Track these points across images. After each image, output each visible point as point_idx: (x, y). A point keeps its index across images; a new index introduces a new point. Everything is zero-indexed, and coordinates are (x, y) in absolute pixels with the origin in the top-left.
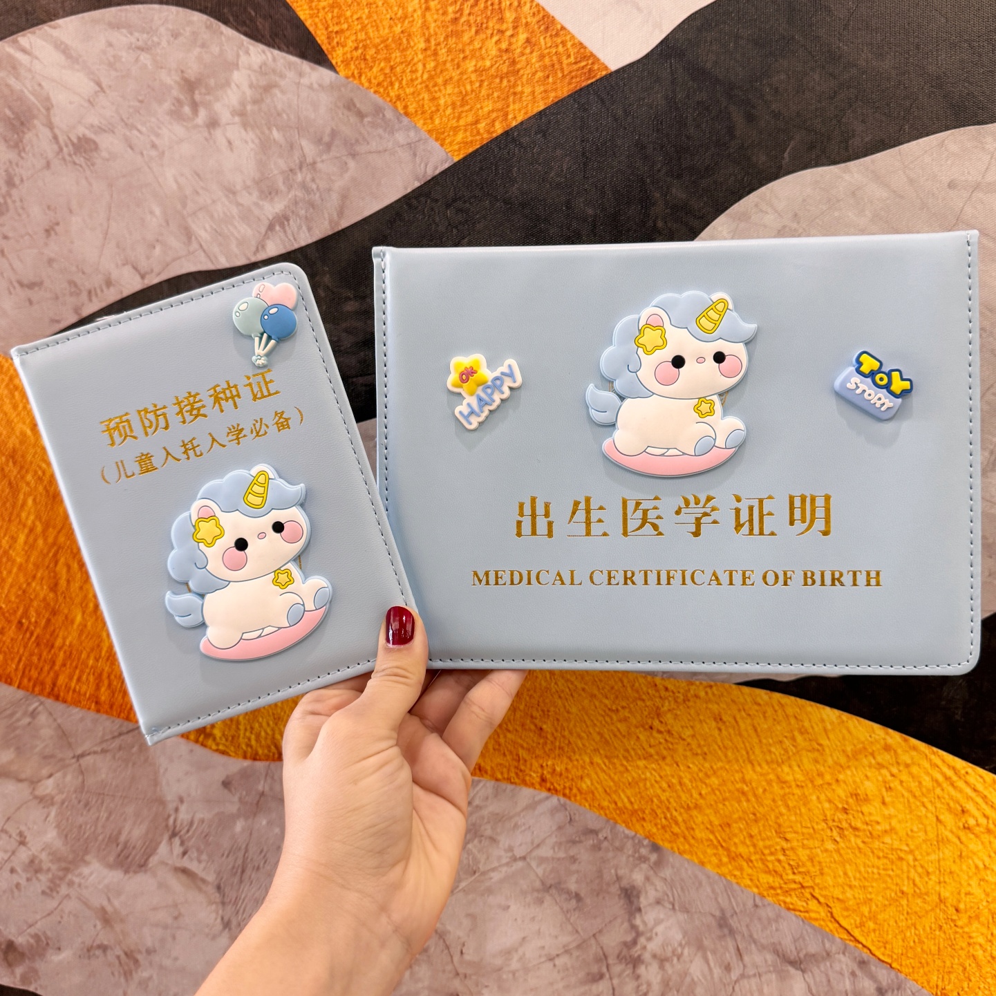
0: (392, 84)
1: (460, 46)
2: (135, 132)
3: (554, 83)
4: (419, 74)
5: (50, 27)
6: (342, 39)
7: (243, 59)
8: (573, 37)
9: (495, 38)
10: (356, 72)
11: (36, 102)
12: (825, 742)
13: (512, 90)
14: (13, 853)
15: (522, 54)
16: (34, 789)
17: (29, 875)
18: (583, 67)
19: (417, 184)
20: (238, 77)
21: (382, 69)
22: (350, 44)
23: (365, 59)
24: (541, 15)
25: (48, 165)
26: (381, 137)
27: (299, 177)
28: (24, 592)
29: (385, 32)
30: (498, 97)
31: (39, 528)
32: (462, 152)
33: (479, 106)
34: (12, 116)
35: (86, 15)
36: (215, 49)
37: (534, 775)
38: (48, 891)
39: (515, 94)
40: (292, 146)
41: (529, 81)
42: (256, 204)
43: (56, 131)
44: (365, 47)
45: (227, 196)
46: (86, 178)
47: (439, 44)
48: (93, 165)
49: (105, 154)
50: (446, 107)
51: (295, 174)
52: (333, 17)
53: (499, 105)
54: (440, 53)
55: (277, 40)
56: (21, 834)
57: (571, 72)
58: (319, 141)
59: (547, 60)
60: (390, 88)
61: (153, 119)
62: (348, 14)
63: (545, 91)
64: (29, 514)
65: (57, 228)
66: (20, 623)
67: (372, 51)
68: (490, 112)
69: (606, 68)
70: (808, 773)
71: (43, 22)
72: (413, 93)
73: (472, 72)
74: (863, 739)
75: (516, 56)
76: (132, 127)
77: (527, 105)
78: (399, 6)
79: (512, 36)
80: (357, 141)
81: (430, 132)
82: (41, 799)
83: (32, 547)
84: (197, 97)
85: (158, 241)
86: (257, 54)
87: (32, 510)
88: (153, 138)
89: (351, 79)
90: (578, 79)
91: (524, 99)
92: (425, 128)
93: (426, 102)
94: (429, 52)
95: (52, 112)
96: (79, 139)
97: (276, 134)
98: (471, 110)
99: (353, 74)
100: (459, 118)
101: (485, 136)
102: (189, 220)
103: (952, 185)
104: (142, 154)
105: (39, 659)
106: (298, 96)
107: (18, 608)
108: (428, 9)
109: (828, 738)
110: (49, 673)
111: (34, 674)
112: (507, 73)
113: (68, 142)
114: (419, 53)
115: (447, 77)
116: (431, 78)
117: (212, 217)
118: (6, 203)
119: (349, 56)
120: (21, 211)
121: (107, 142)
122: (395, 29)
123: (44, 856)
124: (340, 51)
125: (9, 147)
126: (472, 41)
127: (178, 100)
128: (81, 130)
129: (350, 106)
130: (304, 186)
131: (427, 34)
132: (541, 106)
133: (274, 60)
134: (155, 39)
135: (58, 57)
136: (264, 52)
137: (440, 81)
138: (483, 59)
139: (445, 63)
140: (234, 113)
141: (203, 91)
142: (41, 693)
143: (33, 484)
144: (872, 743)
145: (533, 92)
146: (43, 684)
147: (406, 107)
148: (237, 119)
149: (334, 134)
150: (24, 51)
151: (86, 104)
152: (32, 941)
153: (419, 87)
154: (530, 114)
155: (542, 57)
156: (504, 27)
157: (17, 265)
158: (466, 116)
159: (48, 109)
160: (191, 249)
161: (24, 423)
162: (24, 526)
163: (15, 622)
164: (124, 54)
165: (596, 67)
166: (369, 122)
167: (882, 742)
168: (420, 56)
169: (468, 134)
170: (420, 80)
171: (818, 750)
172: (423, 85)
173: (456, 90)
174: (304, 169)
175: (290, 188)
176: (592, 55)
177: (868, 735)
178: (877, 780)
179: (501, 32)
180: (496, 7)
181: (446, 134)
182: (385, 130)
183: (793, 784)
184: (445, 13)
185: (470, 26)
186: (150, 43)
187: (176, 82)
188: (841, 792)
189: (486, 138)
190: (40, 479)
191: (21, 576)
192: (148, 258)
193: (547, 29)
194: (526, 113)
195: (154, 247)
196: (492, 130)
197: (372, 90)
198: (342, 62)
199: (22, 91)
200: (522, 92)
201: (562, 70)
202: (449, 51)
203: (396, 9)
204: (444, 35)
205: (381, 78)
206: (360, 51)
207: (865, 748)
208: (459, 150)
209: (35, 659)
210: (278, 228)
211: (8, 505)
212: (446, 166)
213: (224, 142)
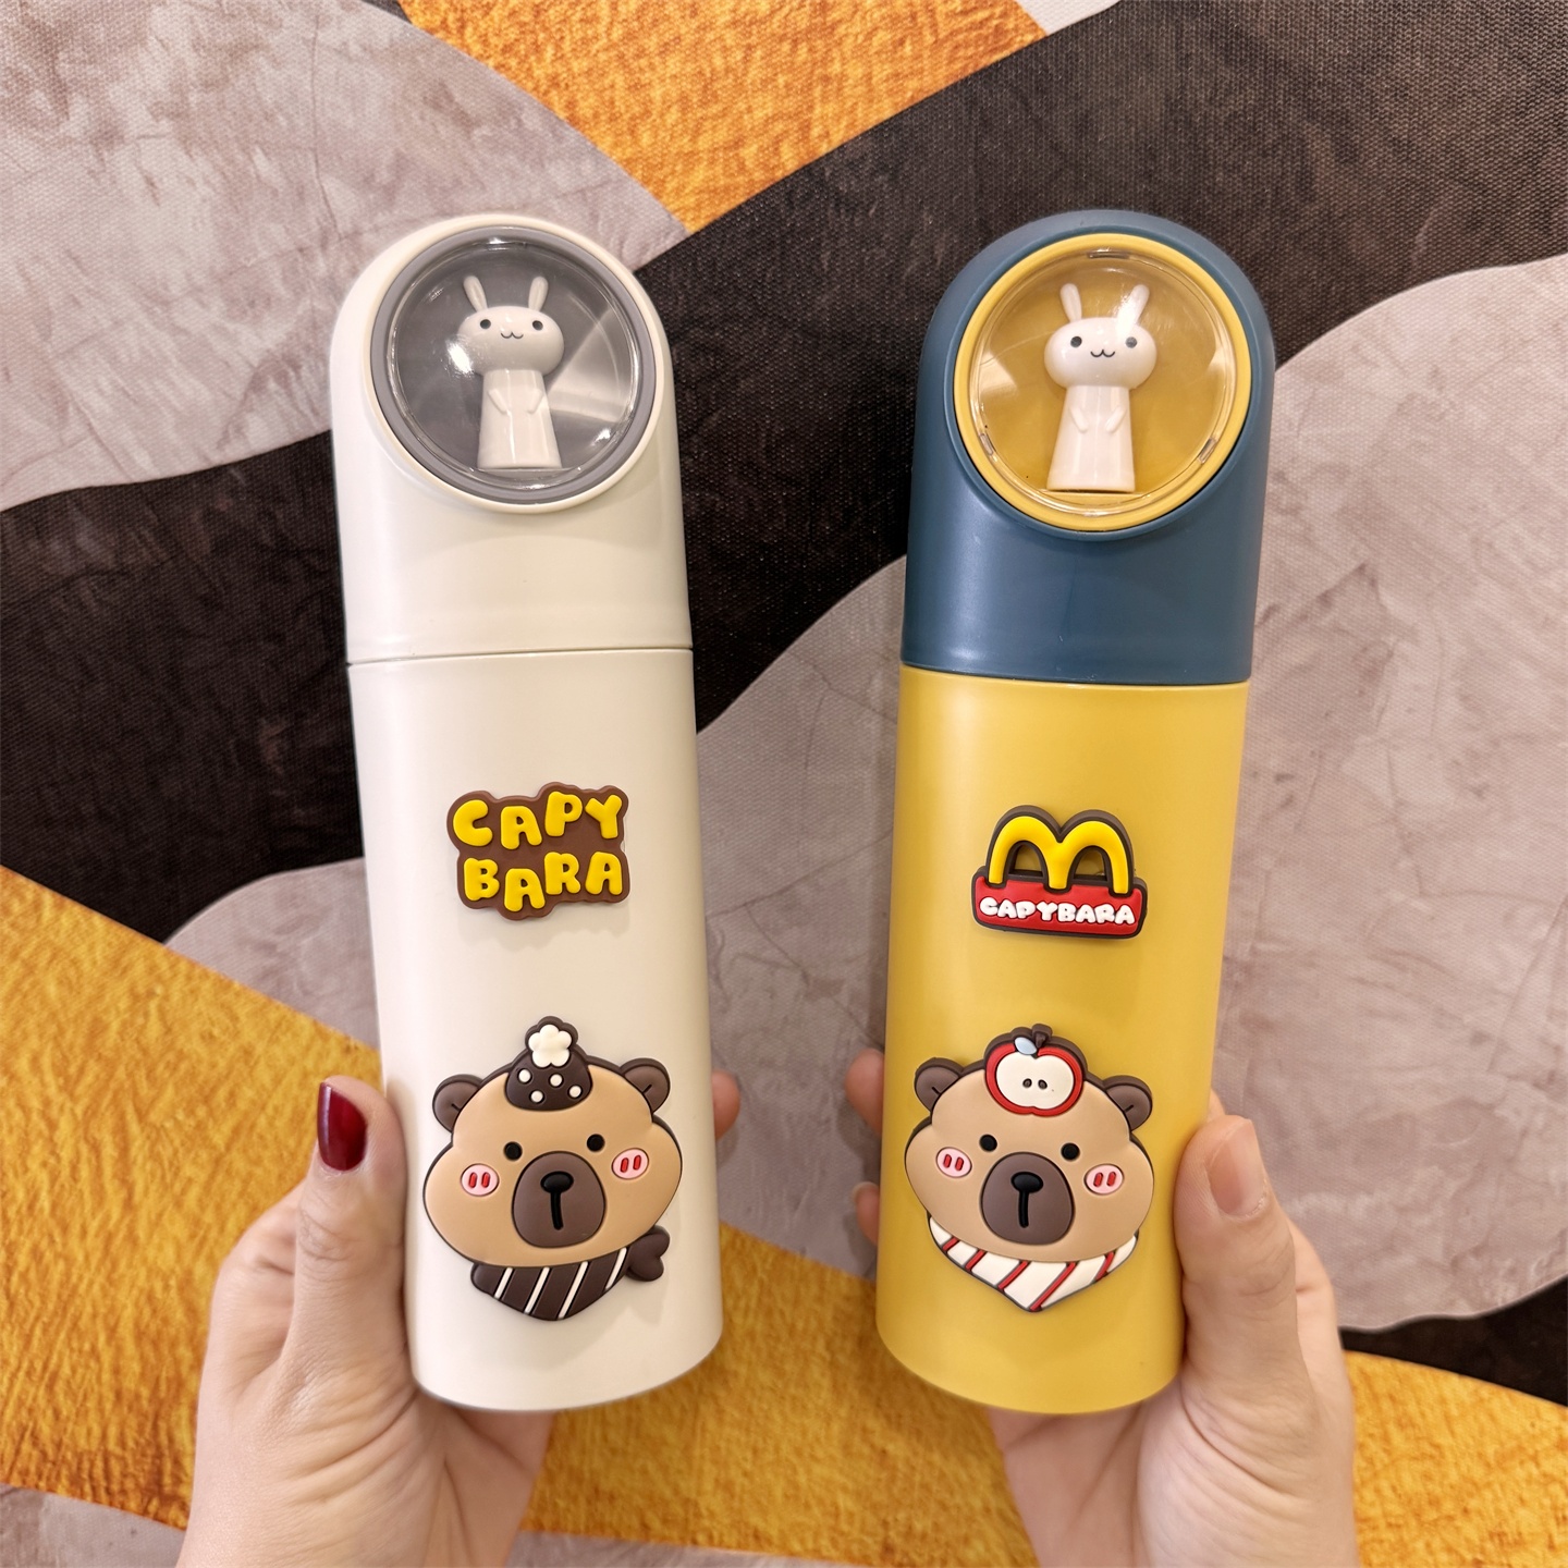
0: (537, 48)
3: (917, 57)
10: (451, 17)
12: (1444, 1440)
13: (818, 71)
18: (982, 23)
20: (164, 21)
26: (514, 174)
27: (323, 268)
30: (787, 86)
32: (704, 213)
33: (742, 106)
37: (869, 1540)
39: (826, 79)
40: (301, 194)
41: (861, 52)
42: (219, 330)
45: (147, 310)
50: (667, 106)
51: (311, 259)
53: (790, 104)
57: (953, 33)
58: (367, 181)
60: (533, 58)
63: (896, 75)
68: (769, 120)
69: (1034, 26)
70: (1410, 1501)
72: (589, 72)
73: (727, 26)
74: (1517, 1430)
77: (854, 106)
80: (457, 182)
81: (628, 163)
84: (64, 69)
90: (971, 51)
91: (847, 91)
92: (618, 153)
93: (619, 93)
97: (262, 164)
98: (724, 114)
99: (444, 21)
100: (696, 134)
101: (758, 175)
102: (60, 366)
106: (314, 74)
109: (1452, 1433)
112: (809, 30)
115: (668, 37)
116: (630, 36)
117: (113, 360)
127: (17, 75)
129: (439, 99)
132: (887, 111)
137: (652, 43)
140: (157, 111)
141: (78, 53)
144: (1534, 1436)
147: (571, 105)
148: (165, 125)
149: (401, 165)
153: (603, 57)
154: (859, 130)
158: (714, 128)
160: (68, 436)
165: (1011, 23)
166: (485, 139)
167: (1554, 1435)
169: (719, 169)
170: (604, 41)
171: (1432, 1457)
172: (613, 53)
173: (690, 68)
174: (332, 248)
175: (299, 291)
177: (1527, 1424)
178: (1542, 1506)
181: (667, 170)
182: (522, 159)
183: (1382, 1523)
188: (1471, 1530)
189: (760, 179)
194: (852, 125)
196: (774, 162)
197: (491, 63)
200: (843, 77)
201: (934, 26)
205: (513, 34)
207: (1521, 1448)
208: (698, 207)
210: (272, 385)
212: (669, 243)
213: (136, 180)
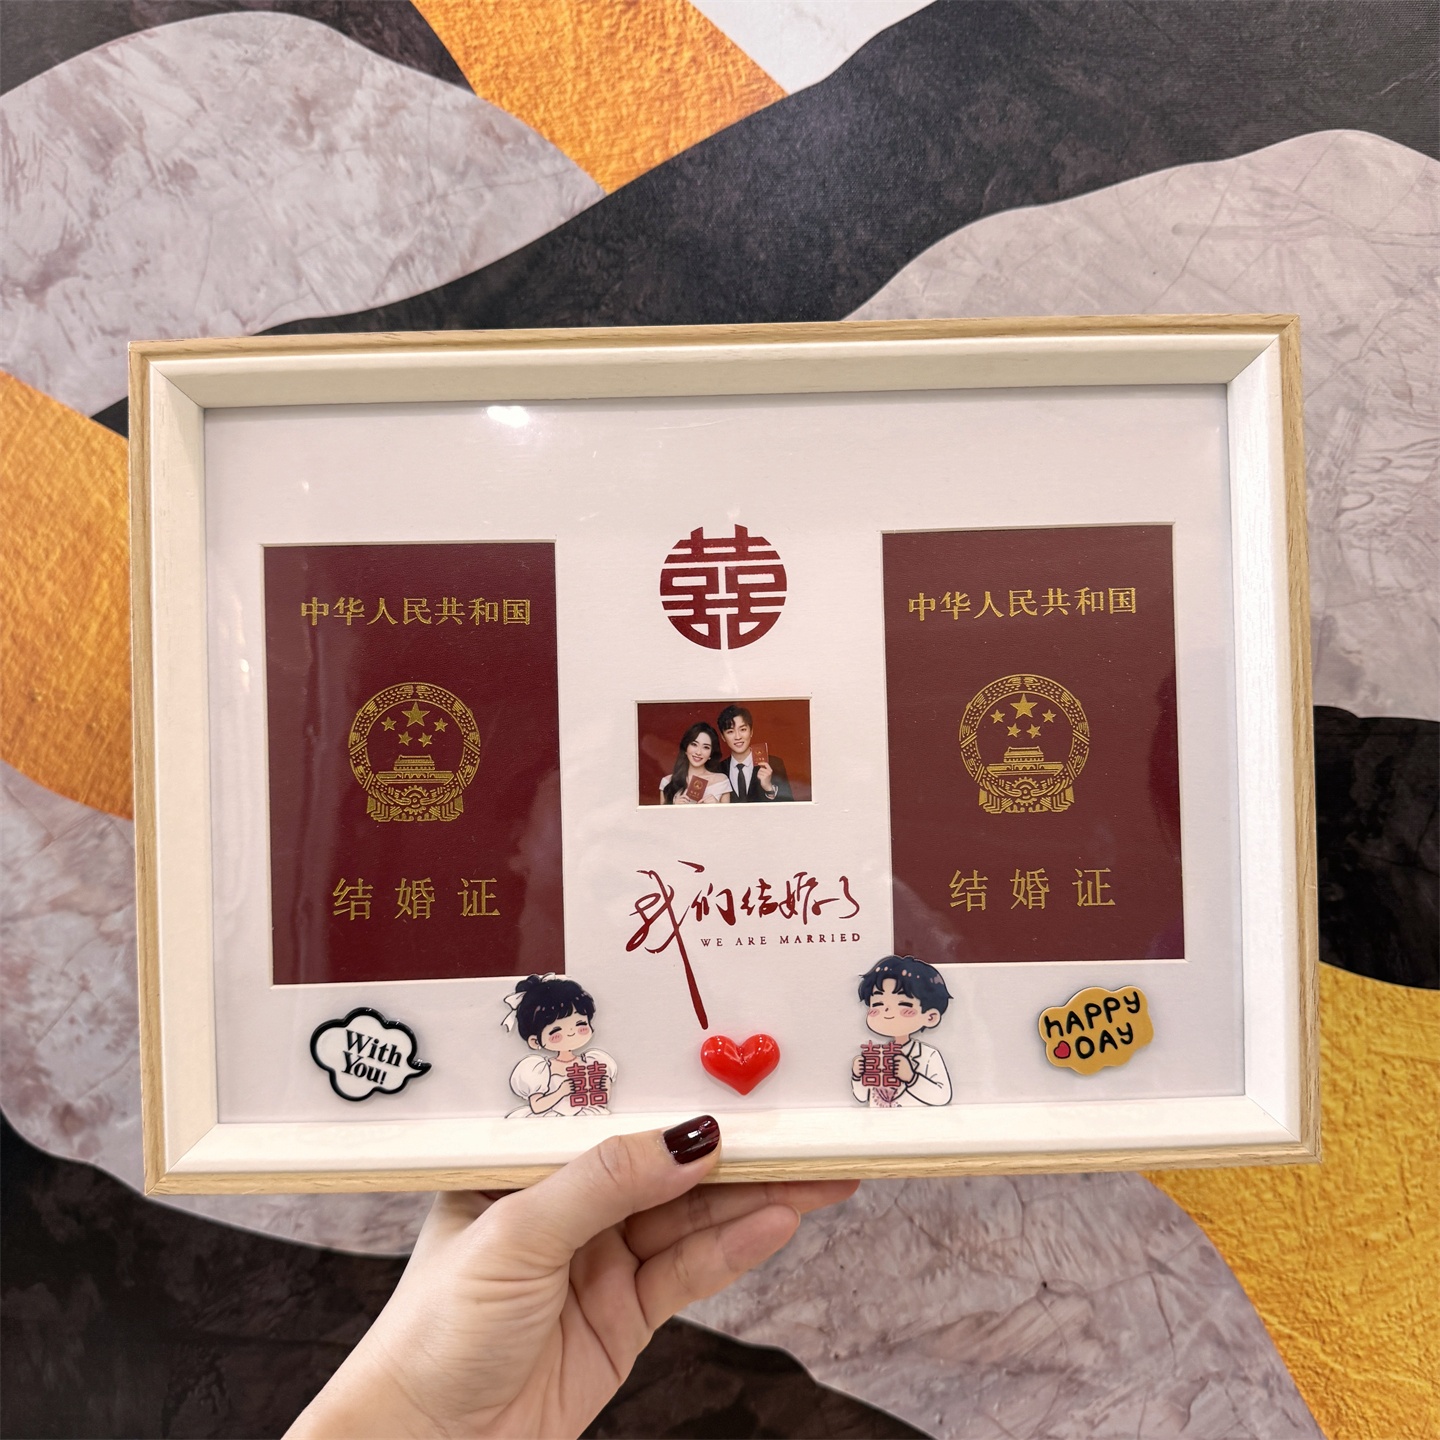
0: (536, 106)
1: (616, 65)
2: (240, 158)
3: (722, 107)
4: (568, 96)
5: (146, 35)
6: (482, 56)
7: (368, 75)
8: (745, 57)
9: (657, 56)
11: (126, 120)
13: (674, 116)
14: (74, 999)
15: (686, 75)
16: (100, 924)
17: (91, 1026)
18: (753, 91)
19: (563, 220)
20: (361, 96)
21: (525, 90)
22: (491, 61)
23: (507, 78)
24: (710, 29)
25: (139, 194)
26: (522, 166)
27: (427, 211)
28: (95, 690)
29: (529, 48)
30: (658, 123)
31: (115, 616)
32: (616, 184)
33: (635, 132)
34: (98, 137)
35: (187, 22)
36: (336, 63)
38: (113, 1046)
39: (677, 119)
40: (419, 175)
41: (694, 106)
42: (376, 241)
43: (149, 154)
44: (507, 64)
45: (344, 232)
46: (182, 210)
47: (592, 62)
48: (191, 194)
49: (205, 183)
50: (598, 131)
51: (423, 207)
52: (471, 30)
53: (658, 131)
54: (593, 72)
55: (407, 55)
56: (83, 978)
57: (741, 96)
58: (450, 170)
59: (715, 82)
60: (534, 111)
61: (261, 144)
62: (489, 26)
63: (713, 116)
64: (104, 599)
65: (147, 267)
66: (89, 728)
67: (513, 71)
68: (649, 139)
69: (782, 91)
71: (136, 29)
72: (561, 118)
73: (629, 94)
75: (680, 77)
76: (238, 152)
77: (691, 133)
78: (547, 19)
79: (675, 54)
80: (495, 170)
81: (578, 161)
82: (107, 937)
83: (106, 637)
84: (313, 118)
85: (262, 283)
86: (383, 70)
87: (108, 595)
88: (261, 164)
89: (491, 101)
90: (750, 104)
91: (688, 125)
92: (574, 156)
93: (576, 127)
94: (581, 71)
95: (144, 133)
96: (175, 164)
97: (402, 162)
98: (627, 136)
100: (612, 145)
101: (643, 166)
102: (300, 259)
103: (1176, 230)
104: (247, 183)
105: (111, 771)
106: (429, 118)
107: (88, 710)
108: (580, 22)
110: (121, 787)
111: (103, 787)
112: (669, 96)
113: (163, 168)
114: (569, 71)
115: (600, 100)
116: (581, 100)
117: (326, 255)
118: (88, 236)
119: (488, 74)
120: (105, 246)
121: (207, 168)
122: (542, 44)
123: (109, 1004)
124: (478, 69)
125: (94, 172)
126: (629, 59)
127: (291, 122)
128: (178, 155)
129: (488, 130)
130: (432, 220)
131: (578, 50)
132: (706, 133)
133: (403, 77)
134: (267, 51)
135: (156, 69)
136: (391, 68)
137: (592, 103)
138: (641, 79)
139: (598, 83)
140: (355, 137)
141: (321, 111)
142: (111, 810)
143: (109, 563)
145: (699, 117)
146: (113, 799)
147: (552, 133)
148: (358, 144)
149: (469, 162)
150: (115, 63)
151: (184, 124)
152: (93, 1104)
153: (568, 110)
154: (694, 142)
155: (709, 77)
156: (666, 44)
157: (99, 308)
158: (621, 143)
159: (140, 130)
160: (301, 292)
161: (102, 492)
162: (98, 612)
163: (84, 728)
164: (230, 68)
165: (770, 91)
166: (510, 149)
168: (570, 76)
169: (623, 163)
170: (568, 103)
172: (573, 108)
173: (611, 115)
174: (434, 202)
175: (416, 222)
176: (766, 76)
179: (662, 49)
180: (658, 21)
181: (597, 163)
182: (527, 158)
184: (600, 27)
185: (628, 42)
186: (260, 55)
187: (290, 101)
189: (644, 168)
190: (118, 559)
191: (92, 672)
192: (251, 302)
193: (715, 47)
194: (690, 140)
195: (258, 290)
196: (650, 159)
197: (514, 114)
198: (481, 81)
199: (110, 108)
200: (686, 118)
201: (732, 93)
202: (604, 69)
203: (543, 22)
204: (597, 53)
205: (524, 100)
206: (501, 69)
208: (612, 181)
209: (105, 770)
210: (401, 269)
211: (80, 588)
212: (597, 199)
213: (342, 170)
